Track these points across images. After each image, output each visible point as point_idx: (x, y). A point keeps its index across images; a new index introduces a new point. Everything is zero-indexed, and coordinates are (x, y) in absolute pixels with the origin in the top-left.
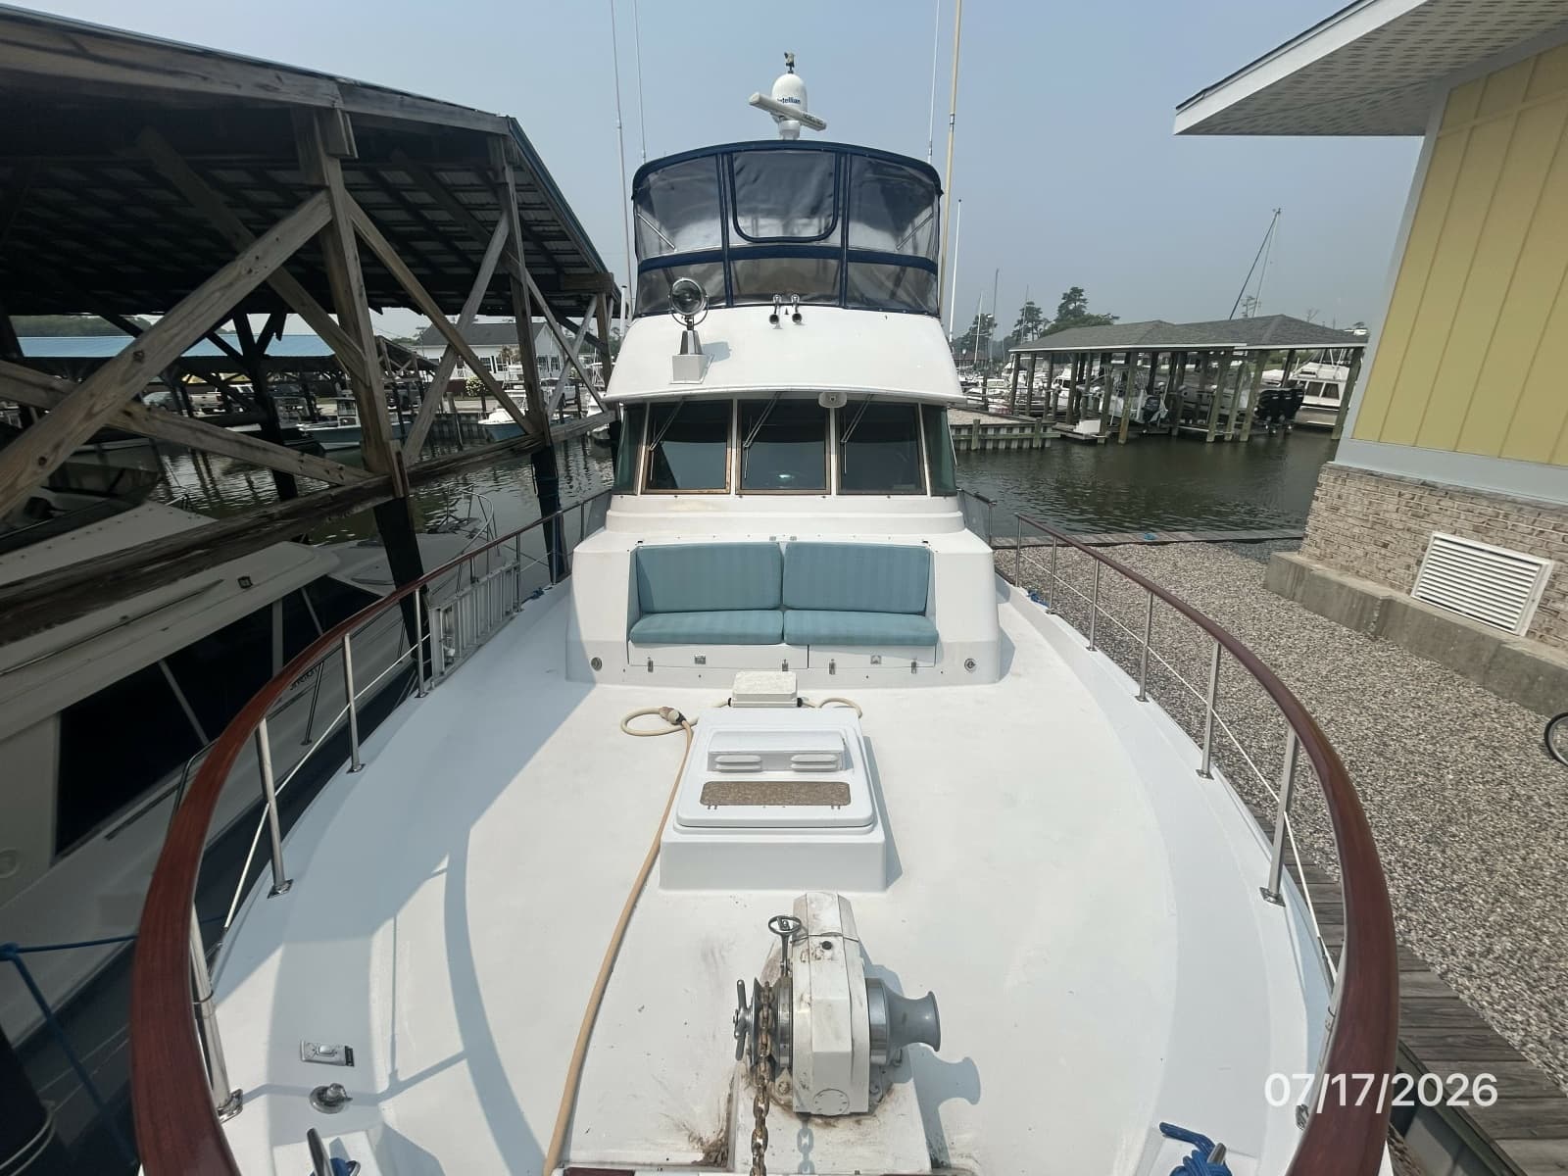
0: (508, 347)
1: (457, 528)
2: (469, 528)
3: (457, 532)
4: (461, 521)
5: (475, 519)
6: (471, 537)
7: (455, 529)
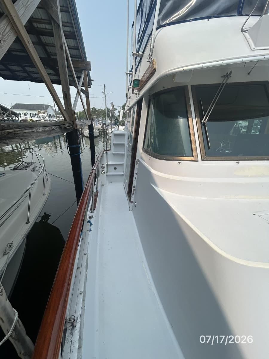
0: (40, 110)
1: (27, 167)
2: (32, 166)
3: (27, 169)
4: (28, 164)
5: (35, 163)
6: (34, 171)
7: (25, 167)
